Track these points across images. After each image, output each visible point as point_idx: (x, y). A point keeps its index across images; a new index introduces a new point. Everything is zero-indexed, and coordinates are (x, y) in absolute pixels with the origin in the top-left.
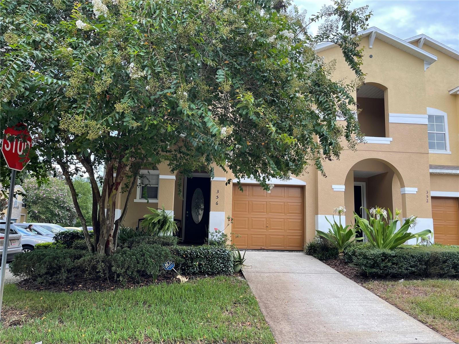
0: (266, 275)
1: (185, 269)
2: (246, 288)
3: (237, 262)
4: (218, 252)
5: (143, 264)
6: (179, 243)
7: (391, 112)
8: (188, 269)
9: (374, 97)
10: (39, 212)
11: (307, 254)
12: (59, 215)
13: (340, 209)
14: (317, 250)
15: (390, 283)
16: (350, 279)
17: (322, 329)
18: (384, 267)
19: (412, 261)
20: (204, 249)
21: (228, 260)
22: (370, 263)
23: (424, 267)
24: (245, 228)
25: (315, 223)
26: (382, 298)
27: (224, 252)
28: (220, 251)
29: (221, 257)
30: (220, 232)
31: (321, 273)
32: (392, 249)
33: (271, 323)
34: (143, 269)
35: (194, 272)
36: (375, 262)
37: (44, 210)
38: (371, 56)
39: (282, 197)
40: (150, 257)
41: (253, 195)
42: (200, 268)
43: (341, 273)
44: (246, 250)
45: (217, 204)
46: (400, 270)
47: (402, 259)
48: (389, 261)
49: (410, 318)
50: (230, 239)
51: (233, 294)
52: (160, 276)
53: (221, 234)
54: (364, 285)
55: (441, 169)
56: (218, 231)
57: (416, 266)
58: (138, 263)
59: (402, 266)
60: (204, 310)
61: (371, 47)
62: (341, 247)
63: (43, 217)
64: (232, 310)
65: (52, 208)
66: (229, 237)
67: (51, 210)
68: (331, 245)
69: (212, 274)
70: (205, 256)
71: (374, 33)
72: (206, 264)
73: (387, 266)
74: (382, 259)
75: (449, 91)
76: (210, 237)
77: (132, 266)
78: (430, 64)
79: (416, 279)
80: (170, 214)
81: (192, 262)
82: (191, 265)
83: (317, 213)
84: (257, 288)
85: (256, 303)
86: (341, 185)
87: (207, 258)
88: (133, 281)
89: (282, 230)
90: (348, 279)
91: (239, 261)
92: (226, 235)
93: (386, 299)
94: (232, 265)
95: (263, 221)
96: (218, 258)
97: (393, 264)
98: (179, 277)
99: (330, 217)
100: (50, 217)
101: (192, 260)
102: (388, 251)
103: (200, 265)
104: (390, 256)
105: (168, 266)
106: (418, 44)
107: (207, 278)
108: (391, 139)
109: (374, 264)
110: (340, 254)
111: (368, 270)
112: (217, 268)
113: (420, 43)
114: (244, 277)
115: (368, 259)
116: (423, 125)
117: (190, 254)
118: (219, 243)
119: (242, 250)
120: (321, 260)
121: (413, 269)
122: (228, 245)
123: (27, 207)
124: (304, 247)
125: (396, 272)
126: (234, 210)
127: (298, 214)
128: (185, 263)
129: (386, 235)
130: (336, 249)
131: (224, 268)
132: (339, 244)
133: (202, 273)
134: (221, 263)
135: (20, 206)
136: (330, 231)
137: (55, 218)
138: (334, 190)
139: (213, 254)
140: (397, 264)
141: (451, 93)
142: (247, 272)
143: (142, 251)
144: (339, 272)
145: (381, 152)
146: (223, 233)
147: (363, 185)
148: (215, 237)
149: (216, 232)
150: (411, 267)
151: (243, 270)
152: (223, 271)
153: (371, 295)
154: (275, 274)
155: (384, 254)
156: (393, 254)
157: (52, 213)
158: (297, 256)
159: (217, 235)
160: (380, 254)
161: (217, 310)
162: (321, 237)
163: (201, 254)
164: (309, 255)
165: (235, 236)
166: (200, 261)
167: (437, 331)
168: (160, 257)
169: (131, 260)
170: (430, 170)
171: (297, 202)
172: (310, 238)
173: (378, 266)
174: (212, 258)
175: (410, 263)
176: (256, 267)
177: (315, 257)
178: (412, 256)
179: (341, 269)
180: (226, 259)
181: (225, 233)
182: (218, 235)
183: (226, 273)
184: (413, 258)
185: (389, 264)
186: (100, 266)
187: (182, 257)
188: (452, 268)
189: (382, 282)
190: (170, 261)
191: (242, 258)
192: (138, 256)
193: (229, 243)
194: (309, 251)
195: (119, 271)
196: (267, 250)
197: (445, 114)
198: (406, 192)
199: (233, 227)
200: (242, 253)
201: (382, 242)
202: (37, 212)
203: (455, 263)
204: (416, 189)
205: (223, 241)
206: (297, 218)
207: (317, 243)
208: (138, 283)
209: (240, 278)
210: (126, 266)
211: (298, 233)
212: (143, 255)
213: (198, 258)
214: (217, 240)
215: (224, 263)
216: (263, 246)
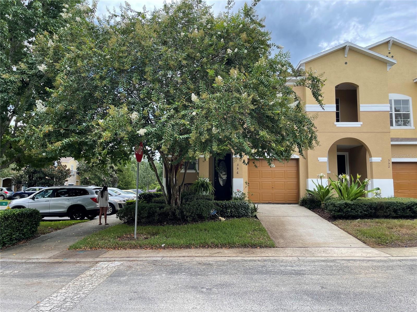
0: (272, 218)
1: (222, 214)
2: (260, 224)
3: (253, 210)
4: (242, 204)
5: (200, 210)
6: (215, 199)
7: (362, 104)
8: (224, 214)
9: (352, 89)
10: (90, 179)
11: (301, 206)
12: (104, 180)
13: (321, 175)
14: (307, 203)
15: (349, 221)
16: (326, 219)
17: (301, 241)
18: (346, 211)
19: (365, 208)
20: (233, 202)
21: (248, 209)
22: (337, 209)
23: (374, 211)
24: (258, 189)
25: (306, 184)
26: (341, 229)
27: (245, 204)
28: (242, 203)
29: (243, 207)
30: (240, 192)
31: (308, 216)
32: (352, 200)
33: (274, 239)
34: (200, 213)
35: (228, 215)
36: (340, 209)
37: (93, 176)
38: (346, 63)
39: (283, 167)
40: (204, 206)
41: (262, 166)
42: (231, 213)
43: (321, 216)
44: (258, 203)
45: (237, 173)
46: (357, 213)
47: (358, 207)
48: (349, 207)
49: (354, 238)
50: (247, 196)
51: (252, 226)
52: (209, 217)
53: (241, 193)
54: (333, 222)
55: (405, 141)
56: (239, 191)
57: (368, 210)
58: (197, 210)
59: (358, 211)
60: (237, 233)
61: (346, 56)
62: (323, 200)
63: (93, 182)
64: (252, 233)
65: (99, 175)
66: (247, 194)
67: (98, 177)
68: (316, 199)
69: (239, 217)
70: (234, 206)
71: (348, 46)
72: (234, 211)
73: (348, 211)
74: (345, 206)
75: (414, 80)
76: (234, 195)
77: (195, 211)
78: (392, 65)
79: (368, 219)
80: (207, 180)
81: (226, 210)
82: (226, 211)
83: (307, 177)
84: (266, 224)
85: (265, 231)
86: (324, 157)
87: (235, 207)
88: (194, 220)
89: (283, 189)
90: (324, 220)
91: (254, 210)
92: (245, 194)
93: (344, 229)
94: (250, 212)
95: (270, 184)
96: (242, 207)
97: (352, 209)
98: (220, 218)
99: (315, 180)
100: (98, 182)
101: (226, 208)
102: (349, 202)
103: (231, 211)
104: (350, 204)
105: (213, 212)
106: (388, 44)
107: (236, 219)
108: (361, 123)
109: (339, 210)
110: (322, 205)
111: (337, 214)
112: (241, 213)
113: (389, 43)
114: (258, 219)
115: (336, 207)
116: (386, 112)
117: (225, 205)
118: (240, 199)
119: (256, 203)
120: (310, 209)
121: (366, 212)
122: (246, 200)
123: (80, 174)
124: (299, 201)
125: (354, 215)
126: (249, 176)
127: (293, 178)
128: (222, 210)
129: (349, 192)
130: (320, 201)
131: (245, 213)
132: (321, 198)
133: (232, 216)
134: (244, 210)
135: (75, 174)
136: (314, 190)
137: (102, 182)
138: (320, 161)
139: (239, 205)
140: (354, 210)
141: (415, 81)
142: (260, 216)
143: (198, 203)
144: (320, 216)
145: (353, 133)
146: (243, 193)
147: (346, 154)
148: (237, 195)
149: (238, 192)
150: (364, 211)
151: (257, 215)
152: (245, 215)
153: (336, 227)
154: (277, 217)
155: (346, 203)
156: (352, 203)
157: (99, 178)
158: (293, 207)
159: (238, 194)
160: (343, 204)
161: (244, 233)
162: (310, 194)
163: (232, 205)
164: (302, 206)
165: (250, 194)
166: (231, 209)
167: (365, 243)
168: (208, 206)
169: (194, 208)
170: (391, 142)
171: (293, 170)
172: (303, 195)
173: (342, 211)
174: (238, 207)
175: (363, 209)
176: (265, 214)
177: (306, 207)
178: (364, 204)
179: (322, 214)
180: (246, 208)
181: (244, 193)
182: (240, 194)
183: (247, 216)
184: (365, 205)
185: (349, 210)
186: (178, 212)
187: (220, 207)
188: (393, 212)
189: (344, 221)
190: (214, 209)
191: (256, 208)
192: (197, 206)
193: (246, 199)
194: (302, 204)
195: (188, 214)
196: (273, 203)
197: (410, 98)
198: (373, 161)
199: (249, 188)
200: (256, 205)
201: (347, 196)
202: (88, 178)
203: (395, 209)
204: (381, 159)
205: (243, 198)
206: (294, 181)
207: (308, 198)
208: (197, 221)
209: (255, 220)
210: (191, 211)
211: (295, 191)
212: (200, 205)
213: (230, 207)
214: (239, 197)
215: (245, 211)
216: (270, 201)
